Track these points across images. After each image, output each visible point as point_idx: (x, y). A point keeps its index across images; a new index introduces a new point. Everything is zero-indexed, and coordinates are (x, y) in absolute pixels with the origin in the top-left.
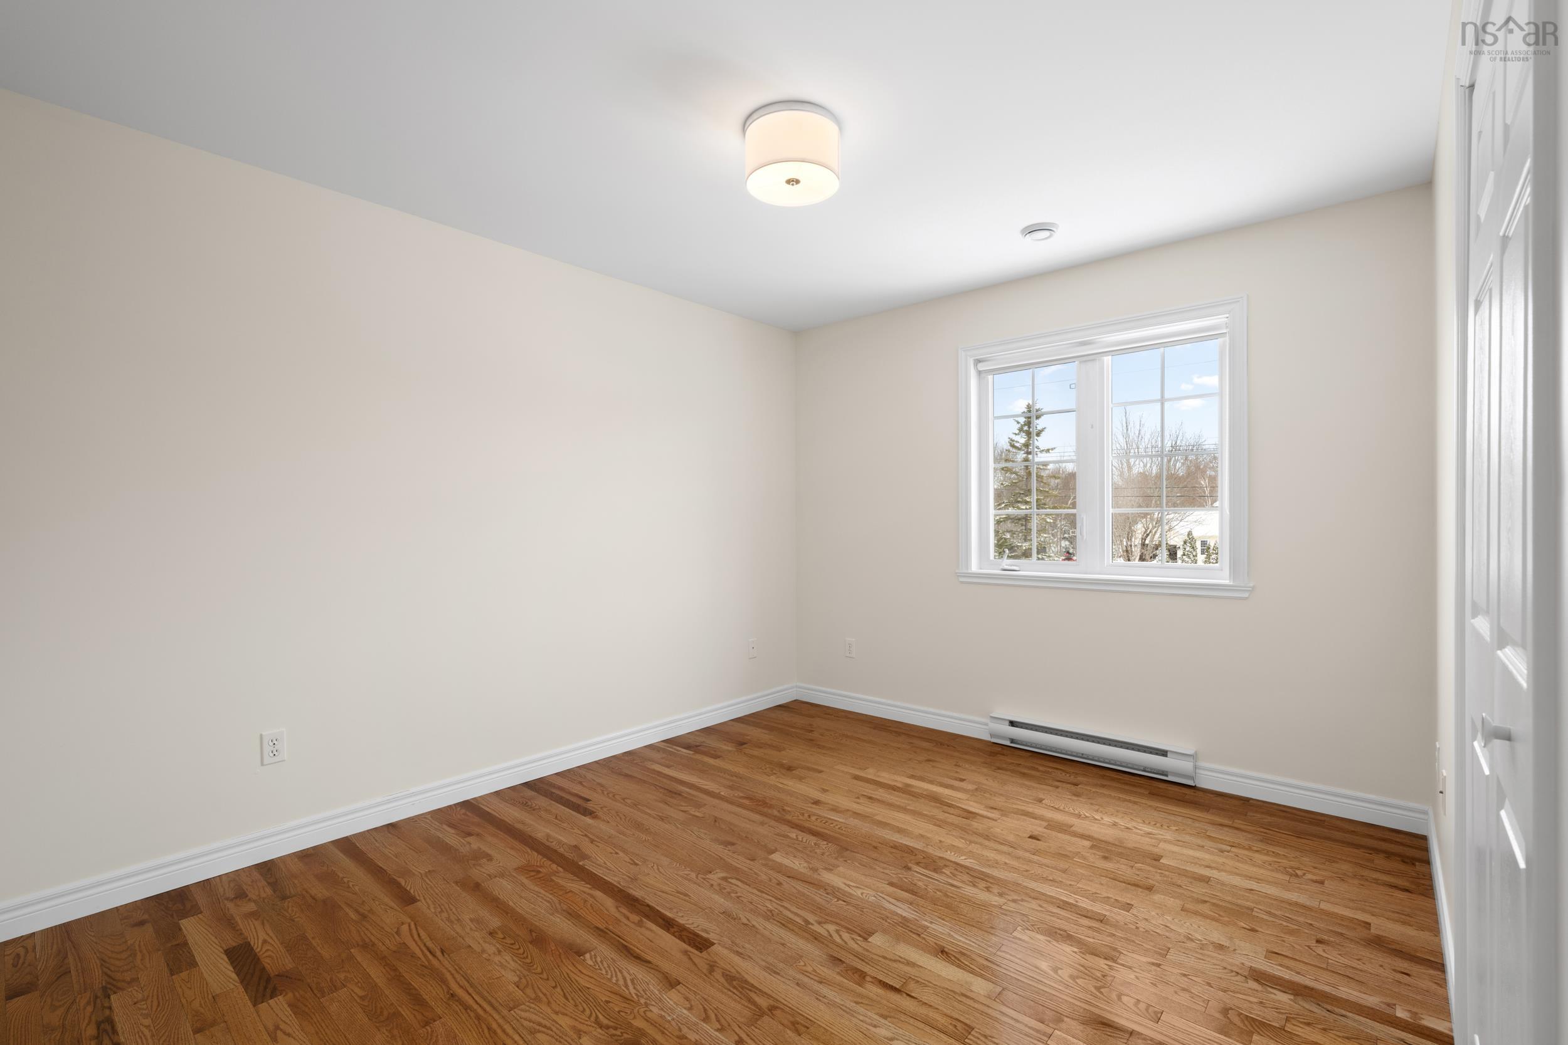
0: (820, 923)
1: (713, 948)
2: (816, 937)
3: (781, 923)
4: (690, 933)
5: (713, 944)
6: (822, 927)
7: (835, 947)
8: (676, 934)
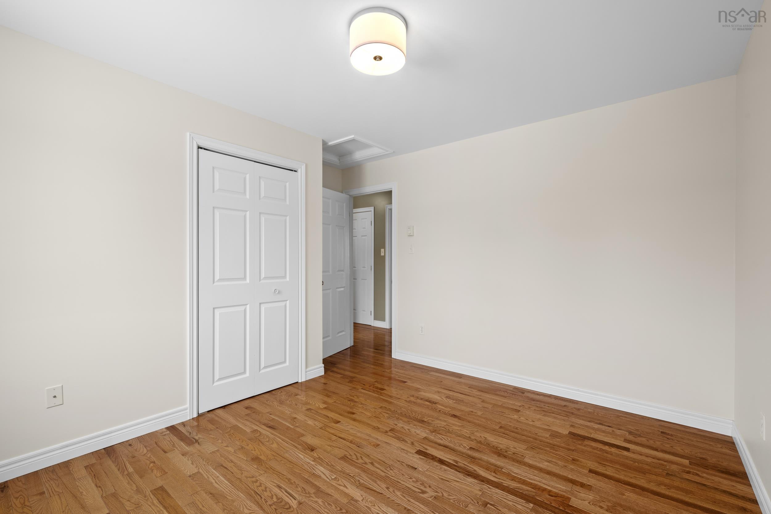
0: (366, 463)
1: (415, 451)
2: (368, 457)
3: (385, 463)
4: (429, 458)
5: (415, 453)
6: (365, 461)
7: (359, 452)
8: (435, 457)
